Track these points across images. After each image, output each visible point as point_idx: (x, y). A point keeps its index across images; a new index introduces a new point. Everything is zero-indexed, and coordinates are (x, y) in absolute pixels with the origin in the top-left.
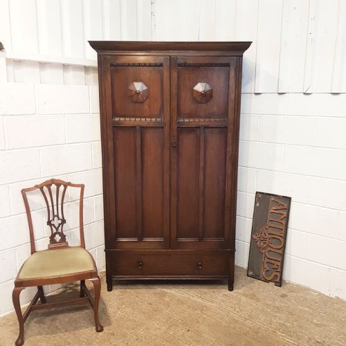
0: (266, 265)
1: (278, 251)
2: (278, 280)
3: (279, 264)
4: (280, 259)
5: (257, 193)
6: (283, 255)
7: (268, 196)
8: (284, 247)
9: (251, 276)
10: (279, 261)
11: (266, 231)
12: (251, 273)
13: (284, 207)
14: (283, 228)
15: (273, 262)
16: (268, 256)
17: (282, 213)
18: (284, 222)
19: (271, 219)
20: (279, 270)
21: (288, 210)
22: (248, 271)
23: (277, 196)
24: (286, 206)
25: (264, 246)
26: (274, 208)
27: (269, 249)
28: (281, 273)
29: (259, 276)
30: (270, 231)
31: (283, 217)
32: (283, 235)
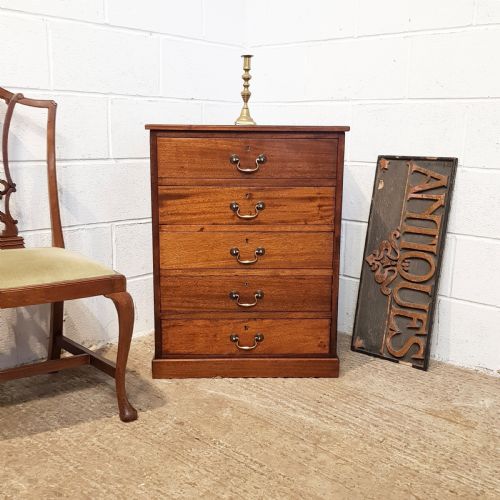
0: (393, 322)
1: (421, 287)
2: (420, 355)
3: (424, 316)
4: (426, 307)
5: (380, 158)
6: (432, 296)
7: (404, 163)
8: (437, 276)
9: (361, 350)
10: (424, 311)
11: (396, 243)
12: (359, 343)
13: (438, 184)
14: (436, 232)
15: (409, 313)
16: (399, 299)
17: (434, 197)
18: (438, 218)
19: (408, 214)
20: (423, 331)
21: (449, 188)
22: (353, 339)
23: (424, 159)
24: (444, 180)
25: (392, 277)
26: (417, 189)
27: (403, 283)
28: (428, 336)
29: (377, 348)
30: (405, 242)
31: (435, 206)
32: (434, 249)
